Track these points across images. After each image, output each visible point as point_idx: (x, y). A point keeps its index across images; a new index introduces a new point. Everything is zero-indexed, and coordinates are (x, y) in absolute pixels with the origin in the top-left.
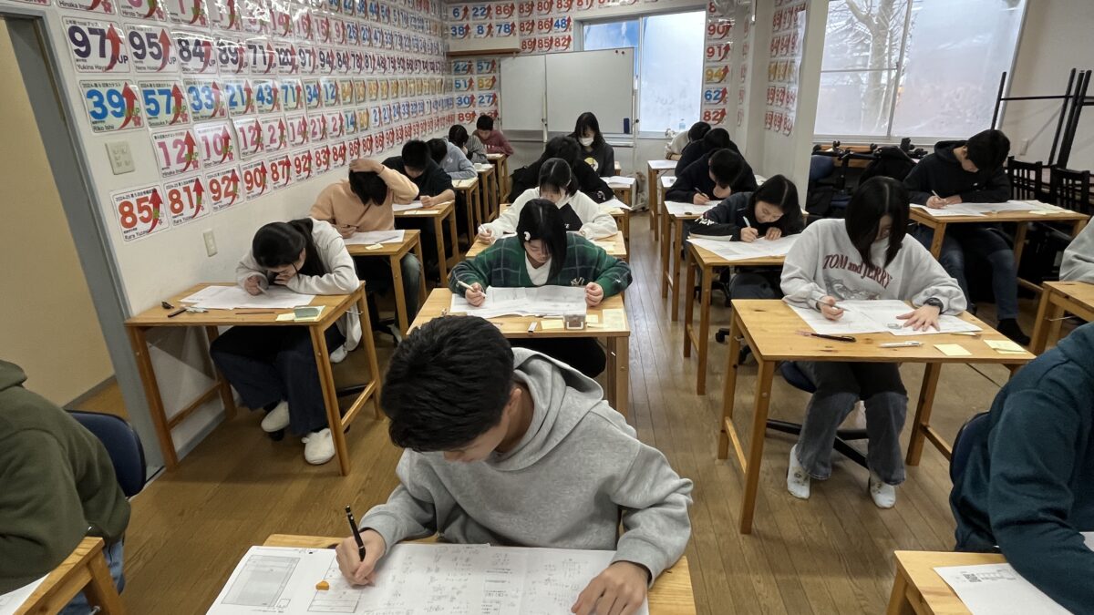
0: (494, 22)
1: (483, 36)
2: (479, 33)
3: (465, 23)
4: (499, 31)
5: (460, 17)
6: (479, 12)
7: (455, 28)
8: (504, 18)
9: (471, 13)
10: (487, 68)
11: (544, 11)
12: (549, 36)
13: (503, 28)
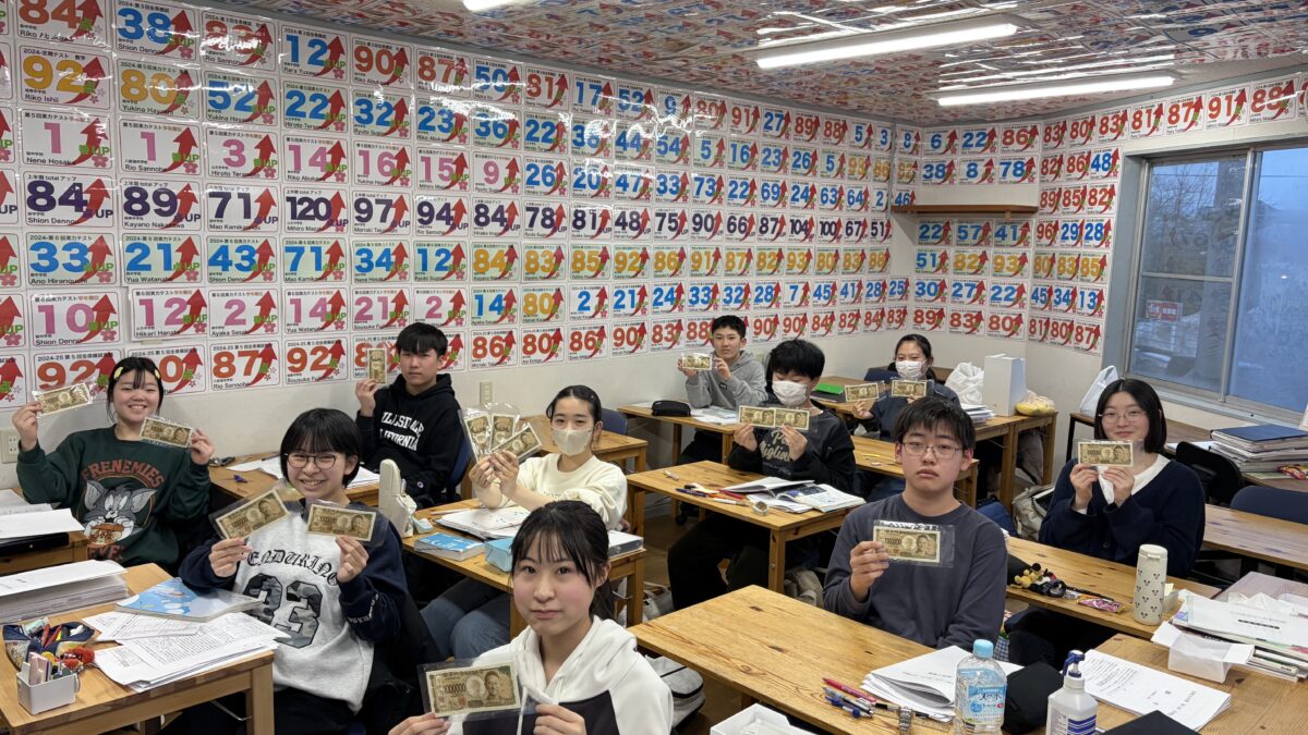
0: (997, 156)
1: (975, 180)
2: (968, 174)
3: (947, 159)
4: (1004, 174)
5: (942, 149)
6: (974, 142)
7: (932, 167)
8: (1016, 152)
9: (959, 142)
10: (975, 238)
11: (1080, 139)
12: (1080, 184)
13: (1012, 168)
